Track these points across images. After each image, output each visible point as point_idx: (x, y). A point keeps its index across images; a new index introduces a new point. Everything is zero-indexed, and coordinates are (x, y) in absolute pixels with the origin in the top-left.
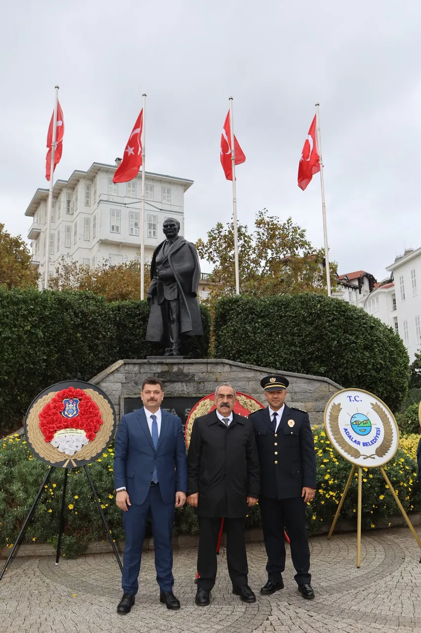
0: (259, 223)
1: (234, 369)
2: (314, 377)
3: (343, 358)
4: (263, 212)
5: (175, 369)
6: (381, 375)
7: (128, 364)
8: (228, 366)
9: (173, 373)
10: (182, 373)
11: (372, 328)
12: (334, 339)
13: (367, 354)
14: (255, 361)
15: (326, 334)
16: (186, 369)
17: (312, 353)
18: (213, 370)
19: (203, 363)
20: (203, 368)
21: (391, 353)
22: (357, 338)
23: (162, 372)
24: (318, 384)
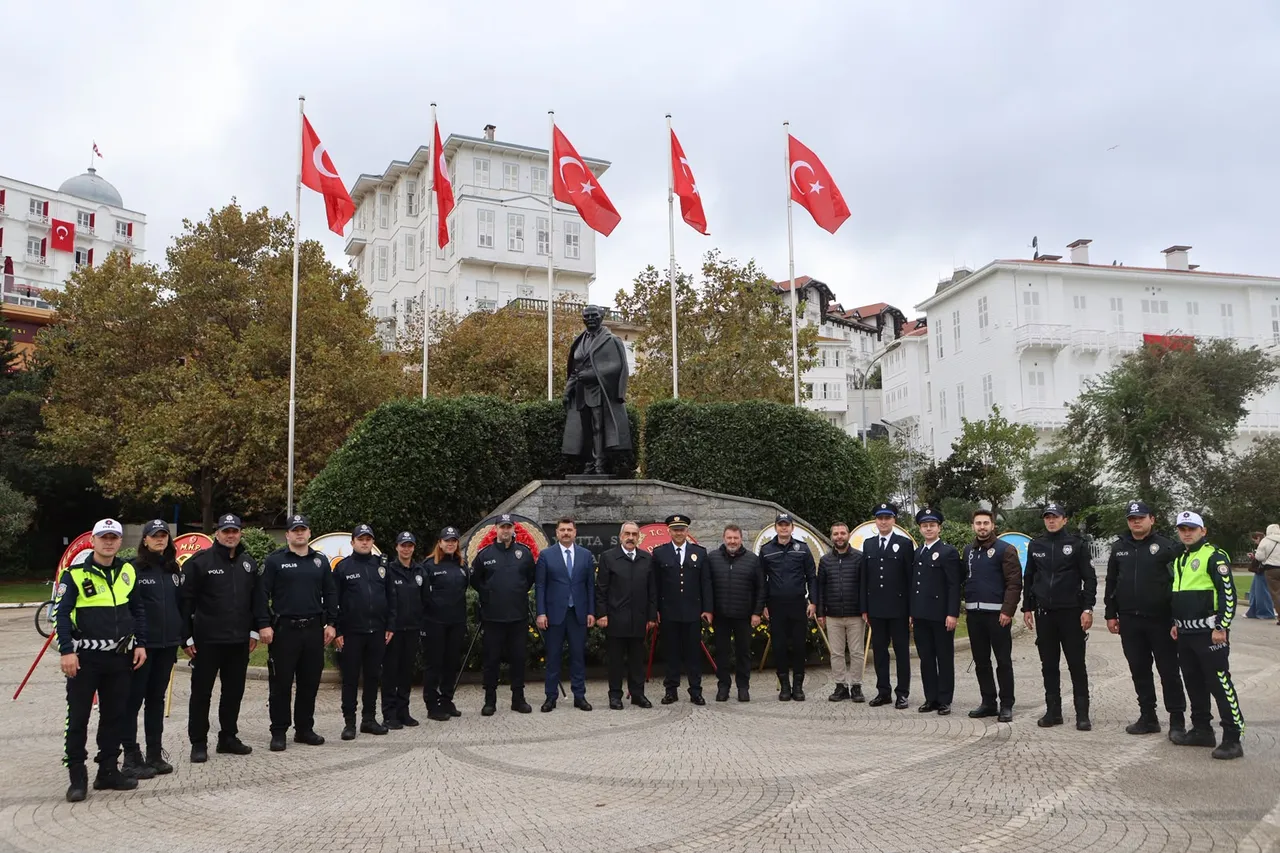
0: (709, 270)
1: (667, 491)
2: (759, 501)
3: (795, 478)
4: (714, 253)
5: (600, 491)
6: (841, 498)
7: (546, 485)
8: (661, 488)
9: (598, 496)
10: (608, 496)
11: (832, 441)
12: (784, 457)
13: (825, 474)
14: (692, 481)
15: (776, 451)
16: (612, 491)
17: (759, 473)
18: (643, 492)
19: (632, 484)
20: (632, 490)
21: (854, 472)
22: (813, 455)
23: (585, 495)
24: (765, 510)
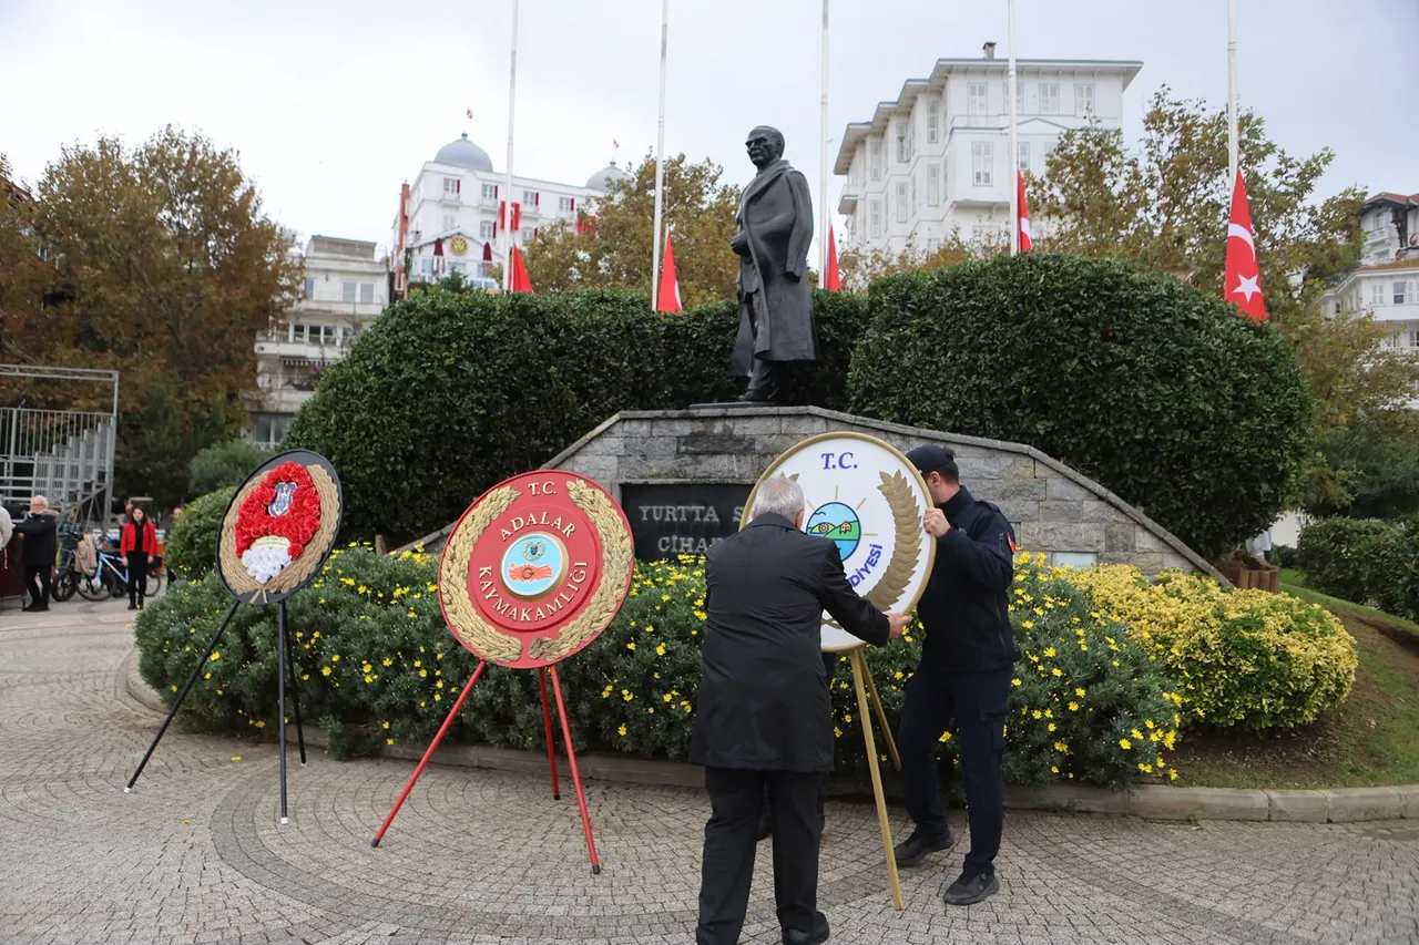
1: (833, 425)
2: (999, 444)
3: (1095, 397)
5: (718, 428)
6: (1205, 438)
7: (630, 419)
8: (822, 422)
9: (715, 436)
10: (731, 436)
11: (1189, 323)
12: (1072, 356)
13: (1165, 390)
14: (896, 408)
15: (1051, 345)
16: (739, 428)
17: (1016, 391)
18: (793, 429)
19: (773, 416)
20: (772, 425)
21: (1239, 386)
22: (1138, 352)
23: (693, 435)
24: (1008, 461)
